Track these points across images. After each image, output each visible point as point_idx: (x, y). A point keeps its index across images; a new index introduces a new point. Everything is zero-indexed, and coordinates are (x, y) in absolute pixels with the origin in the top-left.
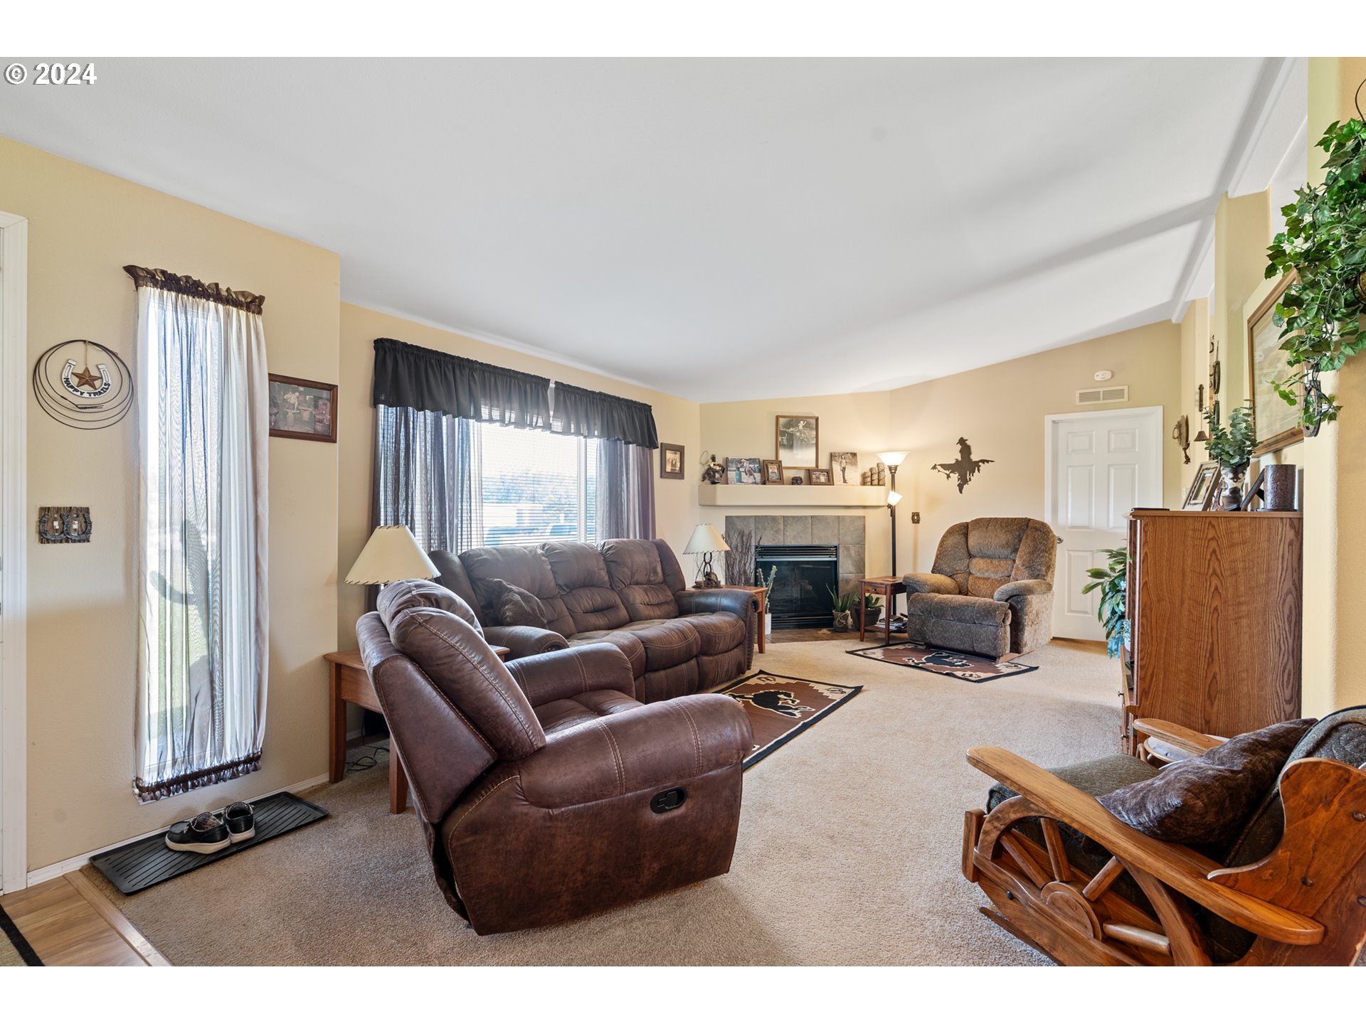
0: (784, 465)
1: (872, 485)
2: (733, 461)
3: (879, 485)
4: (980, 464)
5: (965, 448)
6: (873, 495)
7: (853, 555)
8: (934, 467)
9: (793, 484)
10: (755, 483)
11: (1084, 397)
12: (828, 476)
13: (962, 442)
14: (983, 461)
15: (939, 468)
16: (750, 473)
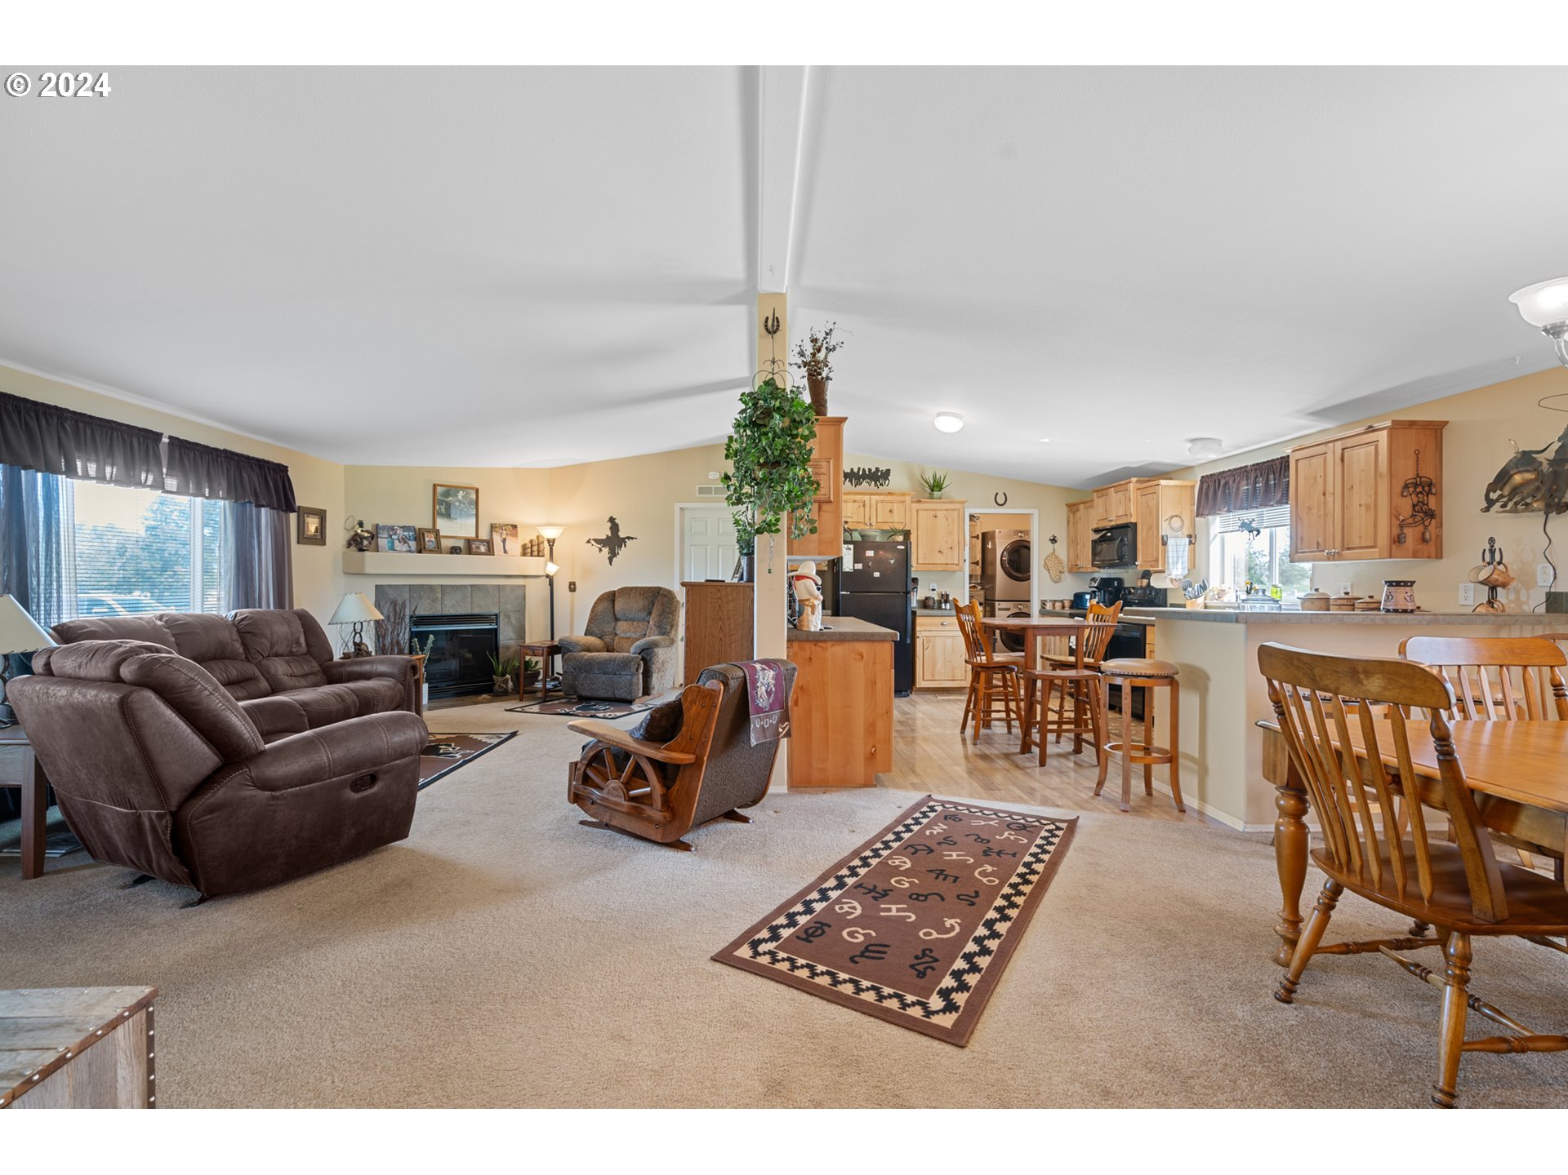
0: (441, 534)
1: (532, 555)
2: (384, 528)
3: (538, 556)
4: (627, 540)
5: (615, 527)
6: (533, 565)
8: (589, 542)
9: (451, 553)
10: (410, 551)
11: (702, 491)
12: (488, 546)
13: (612, 520)
14: (629, 538)
15: (593, 542)
16: (404, 541)
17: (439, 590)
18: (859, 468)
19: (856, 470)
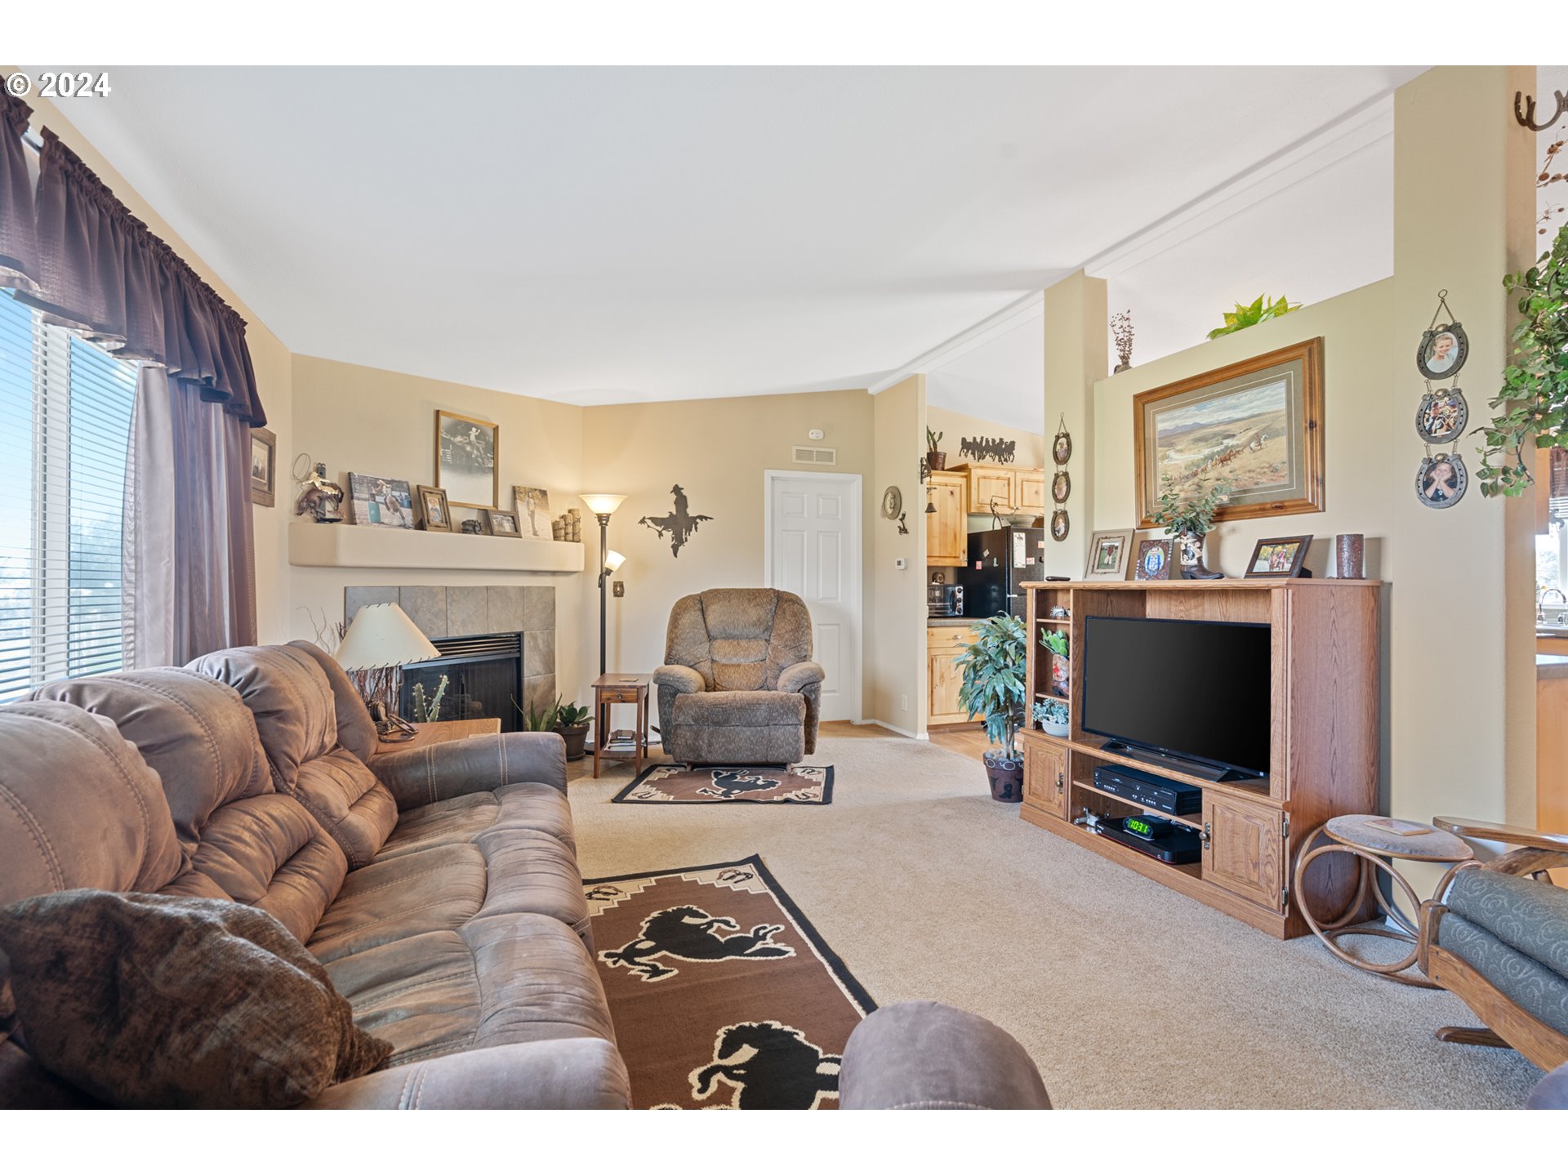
0: (450, 498)
1: (566, 540)
2: (362, 479)
3: (573, 541)
4: (698, 520)
5: (681, 501)
6: (571, 555)
7: (541, 647)
8: (643, 521)
9: (465, 531)
10: (404, 526)
11: (801, 454)
12: (514, 523)
13: (677, 490)
14: (701, 517)
15: (649, 522)
16: (394, 506)
17: (442, 596)
18: (982, 438)
19: (978, 440)
